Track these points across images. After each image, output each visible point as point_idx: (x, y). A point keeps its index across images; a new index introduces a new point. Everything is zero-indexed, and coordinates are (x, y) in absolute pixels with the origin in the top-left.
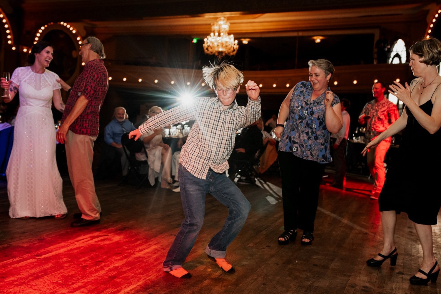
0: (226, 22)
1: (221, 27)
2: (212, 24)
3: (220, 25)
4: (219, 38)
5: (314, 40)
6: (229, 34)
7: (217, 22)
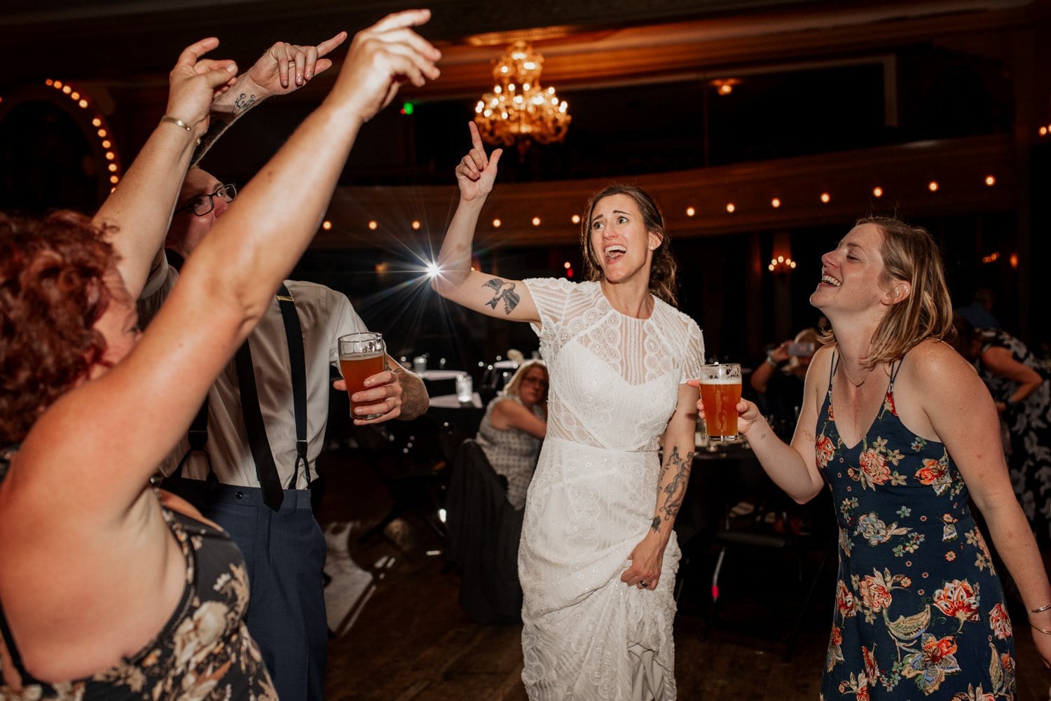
0: (534, 54)
1: (519, 67)
2: (493, 61)
3: (515, 64)
4: (519, 99)
5: (716, 89)
6: (544, 85)
7: (508, 56)
